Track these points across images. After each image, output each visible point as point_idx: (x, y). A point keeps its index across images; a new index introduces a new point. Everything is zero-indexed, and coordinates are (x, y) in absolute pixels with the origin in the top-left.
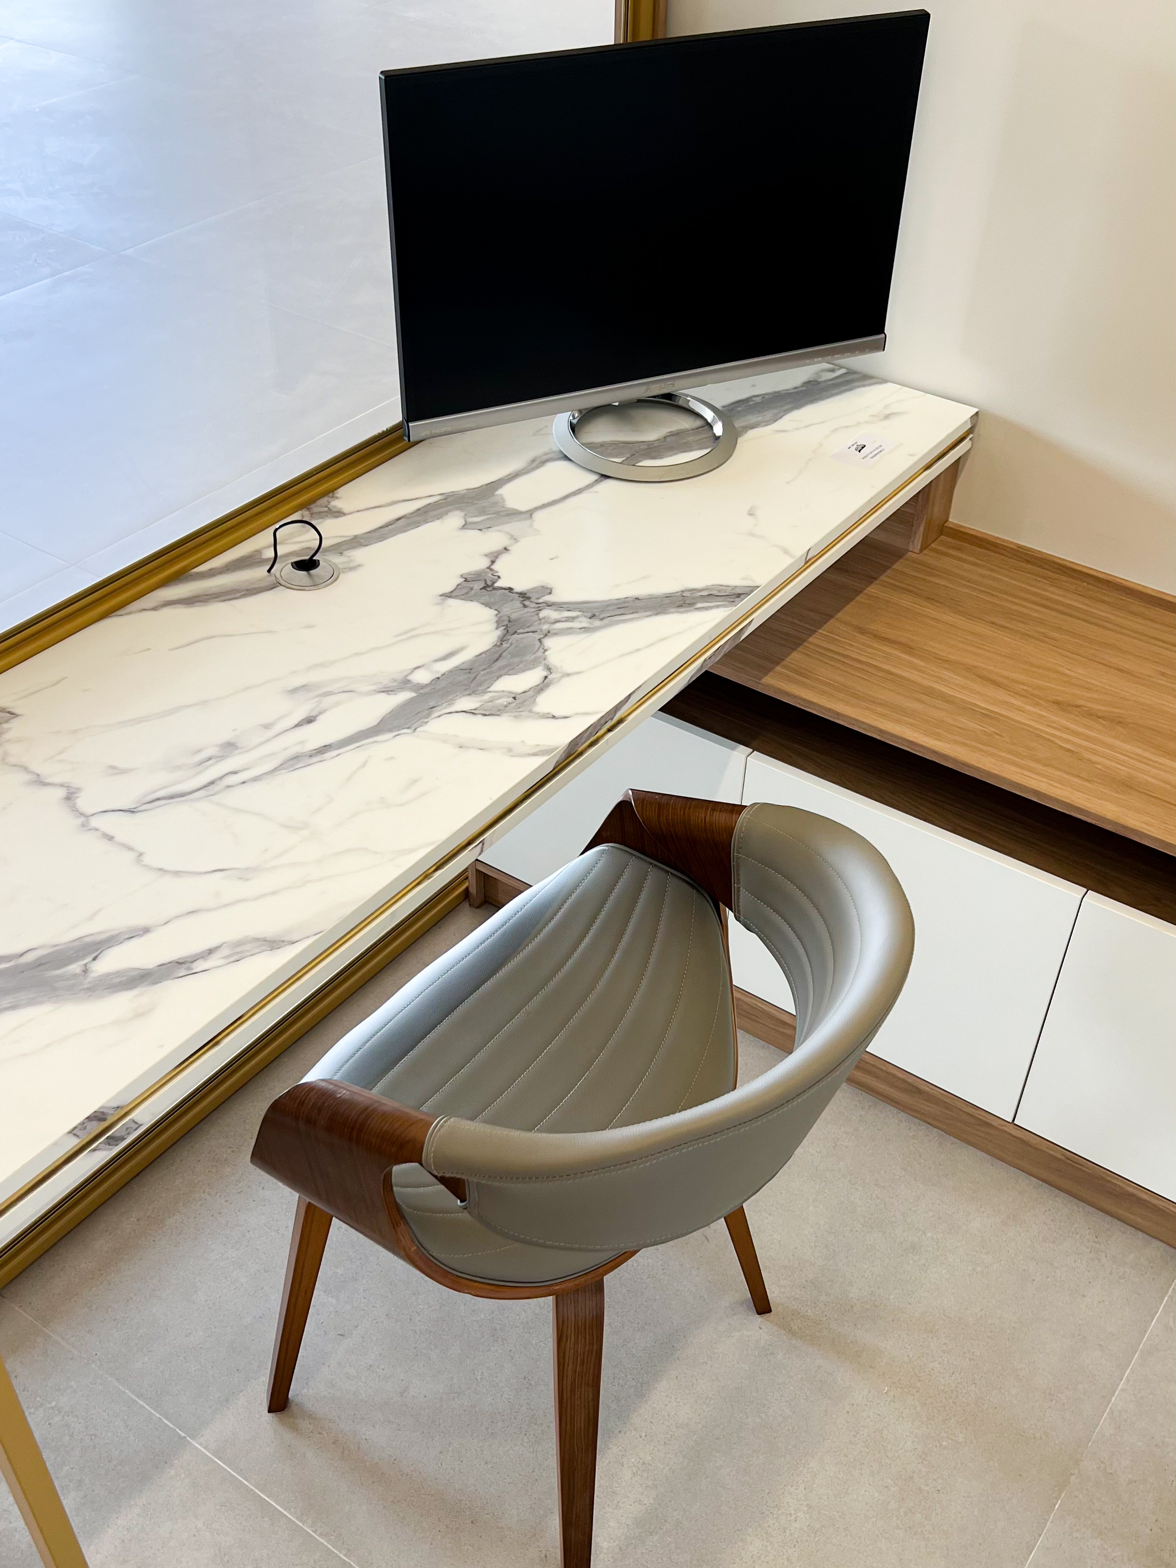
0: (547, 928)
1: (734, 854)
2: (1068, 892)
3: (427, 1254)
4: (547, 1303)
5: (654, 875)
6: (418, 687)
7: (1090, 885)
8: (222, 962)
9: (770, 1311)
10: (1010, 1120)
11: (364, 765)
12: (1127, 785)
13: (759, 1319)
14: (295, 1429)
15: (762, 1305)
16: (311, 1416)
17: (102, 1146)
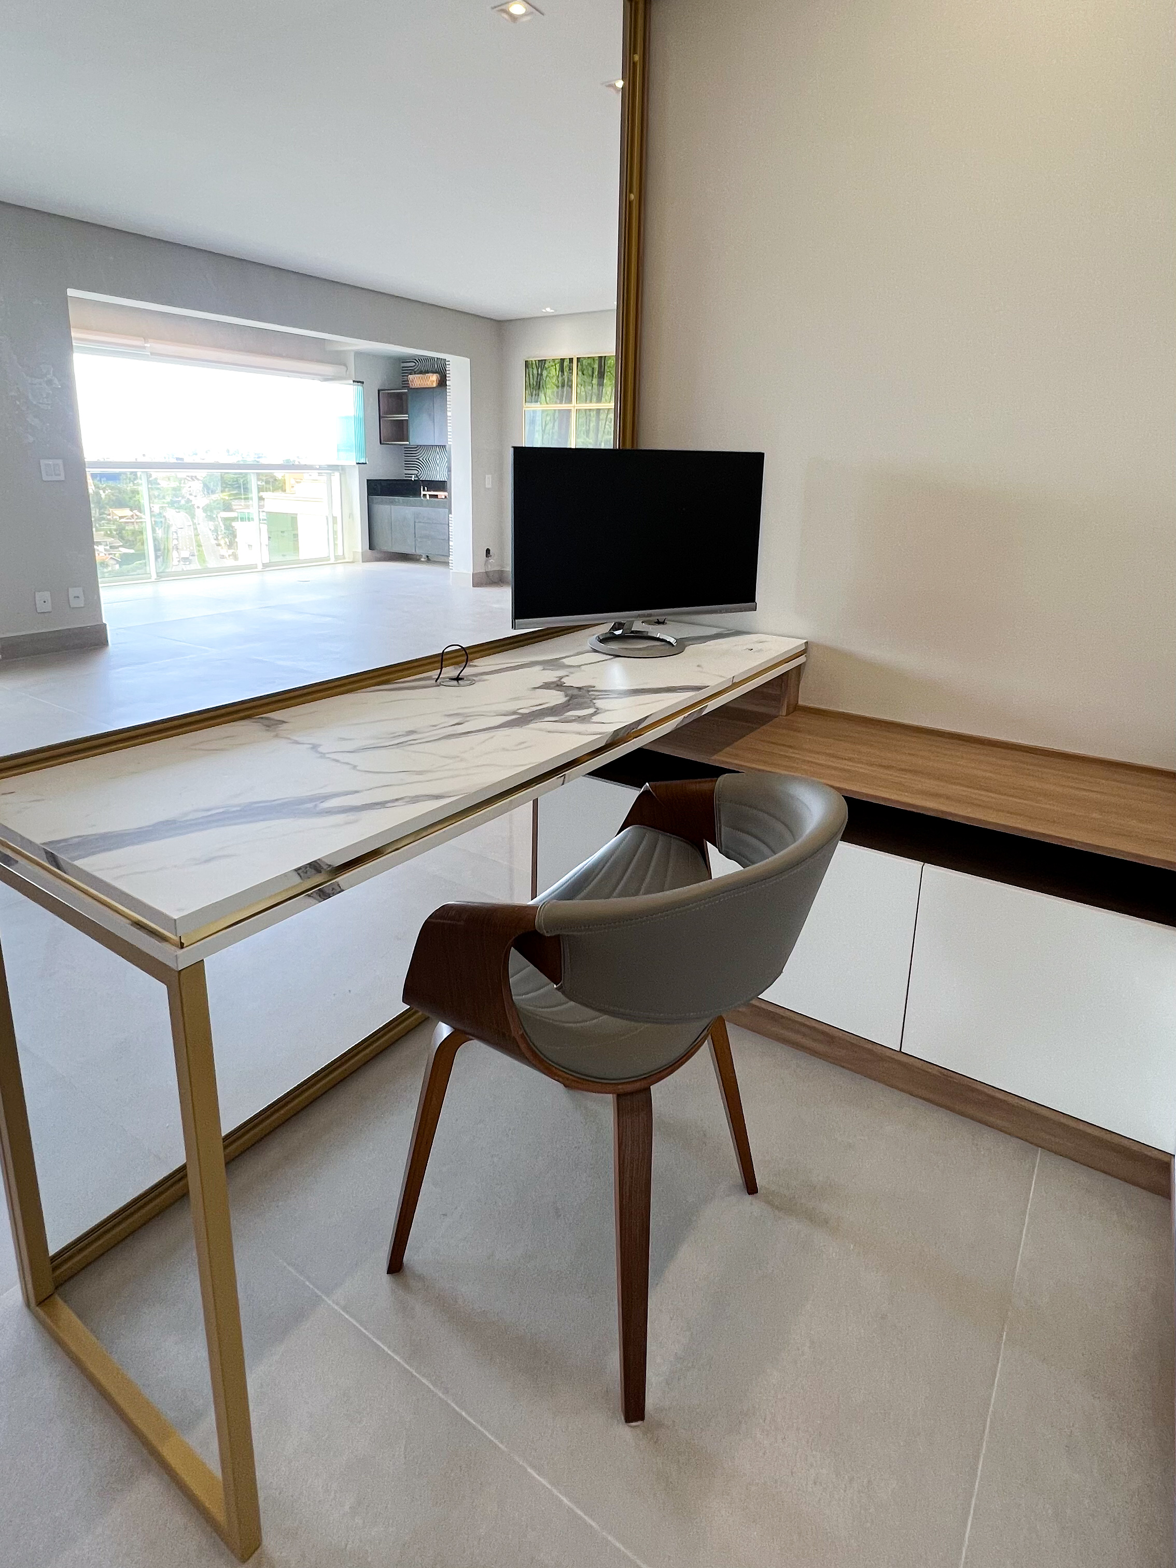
0: (595, 880)
1: (716, 802)
2: (914, 866)
3: (529, 1041)
4: (610, 1098)
5: (662, 840)
6: (522, 714)
7: (925, 861)
8: (404, 803)
9: (757, 1192)
10: (898, 1049)
11: (492, 737)
12: (937, 795)
13: (750, 1197)
14: (406, 1287)
15: (751, 1187)
16: (421, 1278)
17: (315, 895)
